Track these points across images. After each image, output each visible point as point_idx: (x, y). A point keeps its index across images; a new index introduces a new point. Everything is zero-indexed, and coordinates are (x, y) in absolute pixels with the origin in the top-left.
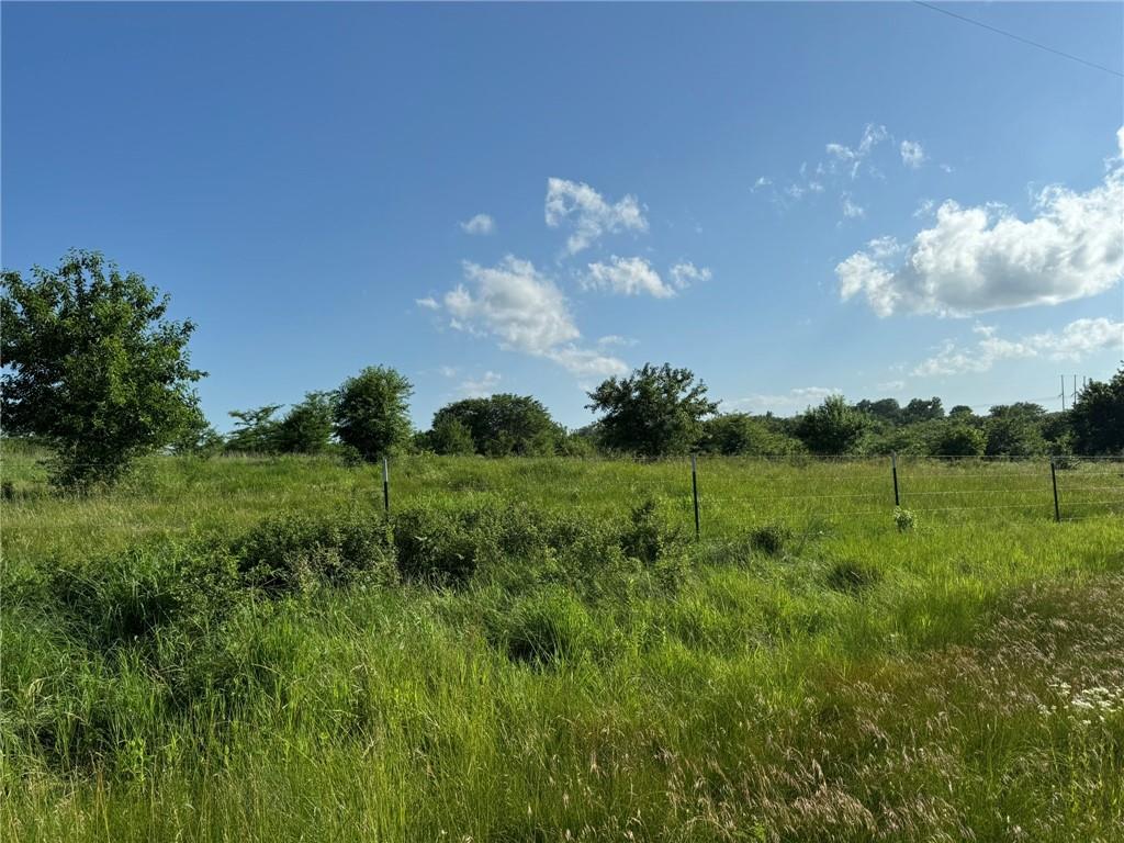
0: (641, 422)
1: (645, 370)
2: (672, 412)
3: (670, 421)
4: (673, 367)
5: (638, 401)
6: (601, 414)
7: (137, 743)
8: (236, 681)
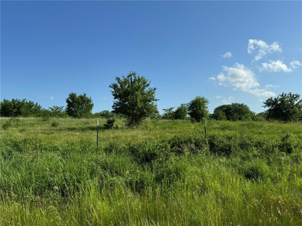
0: (281, 111)
1: (283, 95)
2: (292, 108)
3: (291, 111)
4: (292, 94)
5: (280, 104)
6: (267, 108)
7: (150, 188)
8: (171, 175)
